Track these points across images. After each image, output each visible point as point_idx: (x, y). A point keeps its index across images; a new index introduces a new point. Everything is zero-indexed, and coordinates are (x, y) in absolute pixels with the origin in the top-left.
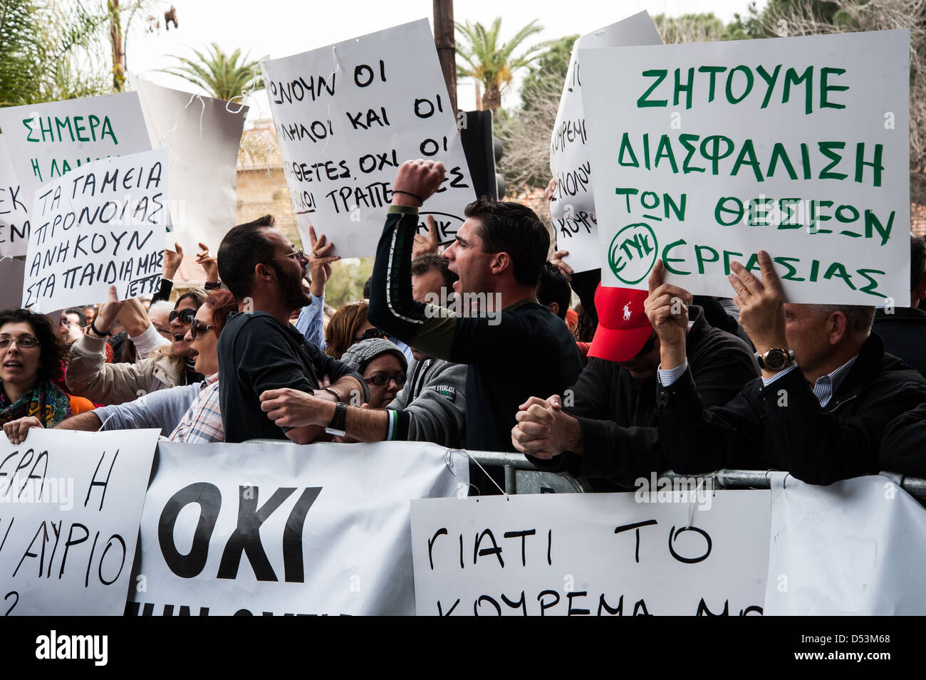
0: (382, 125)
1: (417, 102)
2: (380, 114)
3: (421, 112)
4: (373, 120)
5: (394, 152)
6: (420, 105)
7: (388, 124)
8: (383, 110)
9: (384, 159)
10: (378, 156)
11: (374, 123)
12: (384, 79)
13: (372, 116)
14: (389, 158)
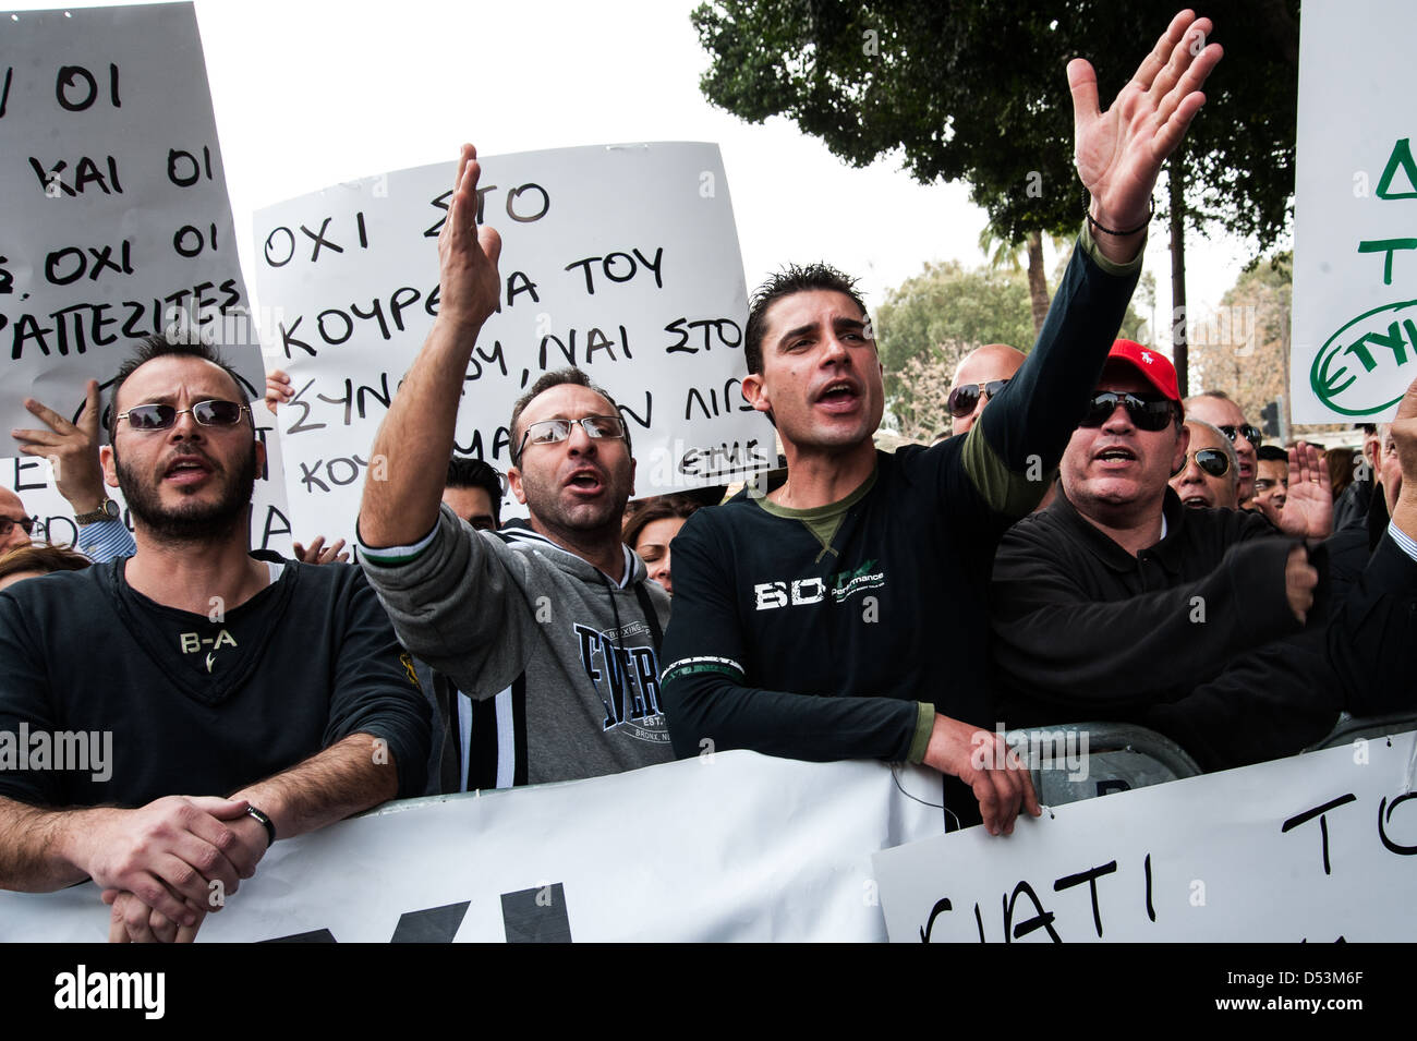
0: (107, 191)
1: (174, 155)
2: (104, 169)
3: (179, 175)
4: (90, 178)
5: (126, 246)
6: (177, 162)
7: (119, 190)
8: (111, 161)
9: (103, 258)
10: (93, 251)
11: (92, 187)
12: (117, 103)
13: (88, 171)
14: (116, 257)
